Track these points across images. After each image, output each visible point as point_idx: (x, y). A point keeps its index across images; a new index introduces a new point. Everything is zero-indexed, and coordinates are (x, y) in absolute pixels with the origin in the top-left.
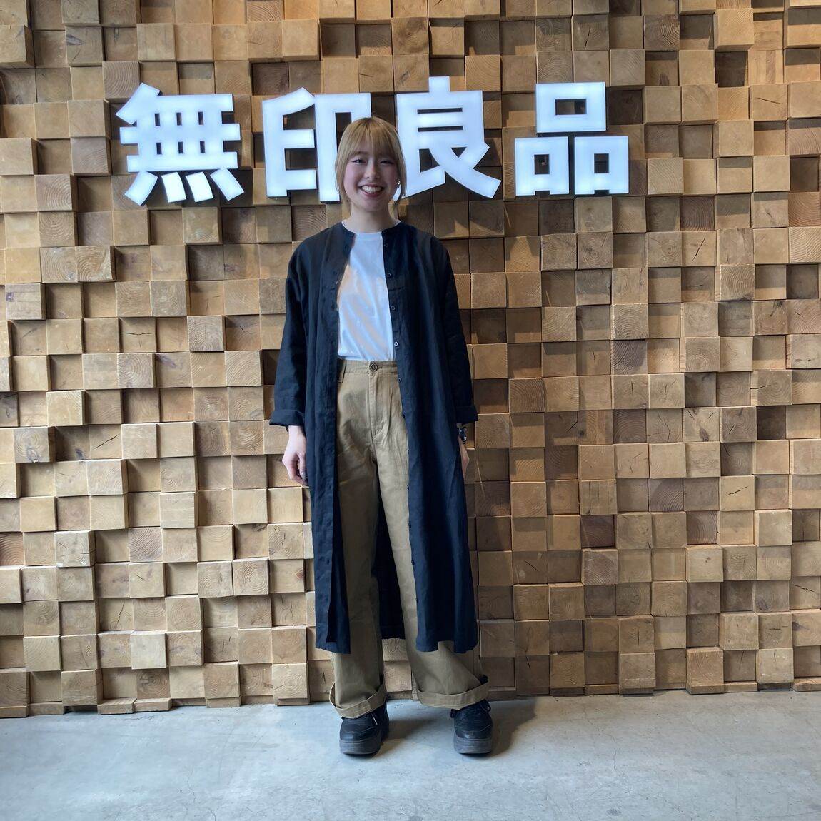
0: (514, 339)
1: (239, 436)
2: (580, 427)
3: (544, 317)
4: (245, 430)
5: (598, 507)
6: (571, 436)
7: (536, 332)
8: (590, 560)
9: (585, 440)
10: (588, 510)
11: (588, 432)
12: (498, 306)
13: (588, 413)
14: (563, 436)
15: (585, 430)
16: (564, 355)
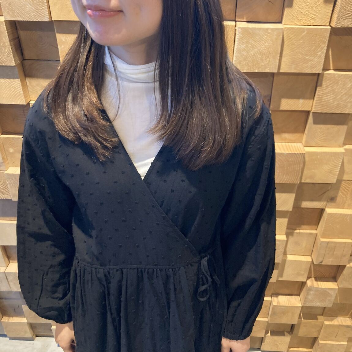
0: (279, 105)
2: (331, 194)
3: (321, 85)
5: (331, 260)
6: (319, 200)
7: (307, 98)
8: (312, 292)
9: (333, 204)
10: (321, 261)
11: (339, 199)
12: (267, 70)
13: (343, 182)
14: (312, 200)
15: (336, 197)
16: (333, 126)
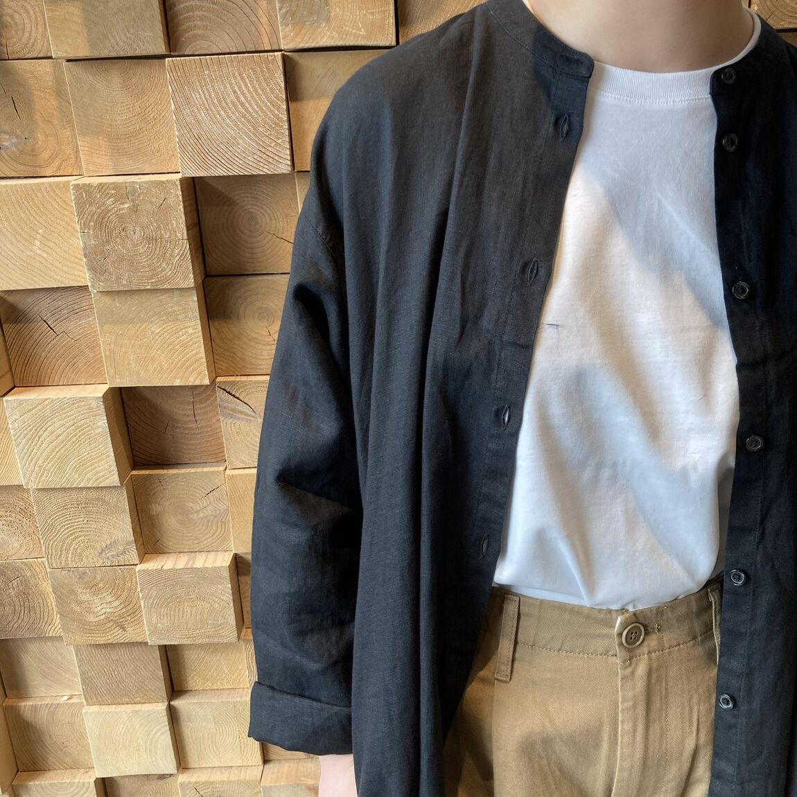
1: (80, 603)
4: (94, 588)
